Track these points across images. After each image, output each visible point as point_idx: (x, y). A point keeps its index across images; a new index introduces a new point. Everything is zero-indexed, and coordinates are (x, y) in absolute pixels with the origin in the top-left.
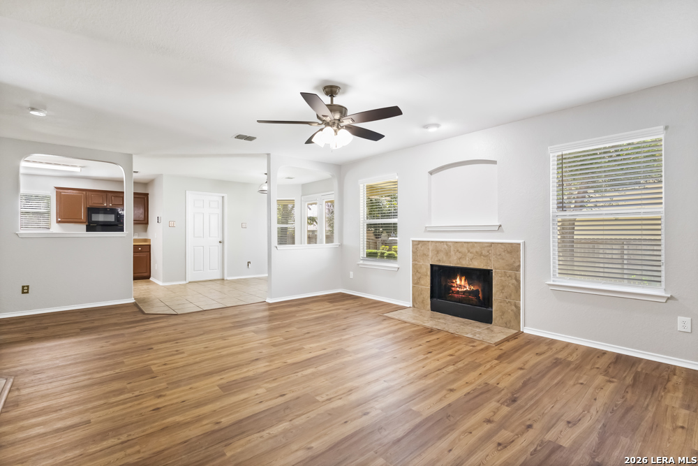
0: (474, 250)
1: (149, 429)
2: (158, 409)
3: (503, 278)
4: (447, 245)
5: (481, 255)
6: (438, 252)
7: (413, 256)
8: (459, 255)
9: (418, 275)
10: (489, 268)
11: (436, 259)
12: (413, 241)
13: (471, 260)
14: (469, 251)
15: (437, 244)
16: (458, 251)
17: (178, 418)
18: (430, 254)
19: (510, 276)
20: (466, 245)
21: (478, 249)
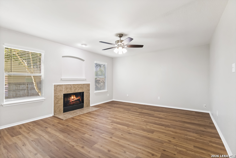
0: (79, 87)
1: (179, 135)
2: (173, 138)
3: (86, 94)
4: (71, 86)
5: (81, 88)
6: (67, 88)
7: (54, 92)
8: (75, 89)
9: (57, 100)
10: (83, 91)
11: (66, 91)
12: (54, 85)
13: (78, 90)
14: (78, 87)
15: (67, 86)
16: (74, 87)
17: (171, 133)
18: (64, 90)
19: (88, 93)
20: (77, 85)
21: (80, 86)
